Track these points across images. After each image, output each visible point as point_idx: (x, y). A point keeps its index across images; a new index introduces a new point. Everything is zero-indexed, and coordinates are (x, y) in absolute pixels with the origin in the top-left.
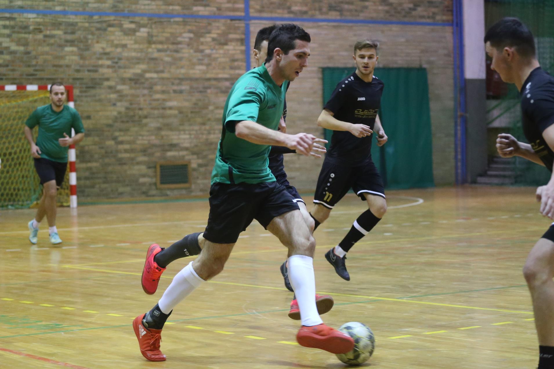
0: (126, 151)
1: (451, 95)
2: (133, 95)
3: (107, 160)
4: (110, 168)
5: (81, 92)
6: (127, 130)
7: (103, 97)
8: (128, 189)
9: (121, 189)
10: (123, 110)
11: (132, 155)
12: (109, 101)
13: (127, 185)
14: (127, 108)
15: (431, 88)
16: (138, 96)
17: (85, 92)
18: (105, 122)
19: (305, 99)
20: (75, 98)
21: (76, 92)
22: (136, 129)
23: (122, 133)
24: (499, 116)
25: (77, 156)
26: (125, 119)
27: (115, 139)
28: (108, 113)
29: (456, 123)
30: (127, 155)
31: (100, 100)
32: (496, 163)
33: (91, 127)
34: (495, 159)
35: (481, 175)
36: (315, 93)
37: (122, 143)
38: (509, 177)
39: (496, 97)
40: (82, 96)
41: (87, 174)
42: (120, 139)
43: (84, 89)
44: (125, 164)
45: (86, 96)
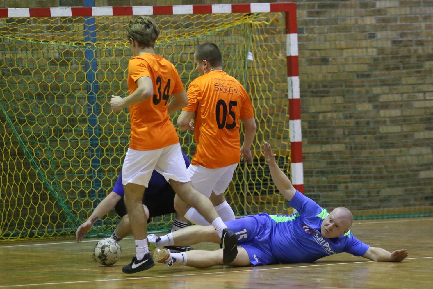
0: (394, 121)
2: (405, 18)
3: (359, 139)
4: (365, 154)
5: (310, 14)
6: (396, 82)
7: (350, 22)
8: (399, 191)
9: (385, 192)
10: (388, 45)
11: (406, 129)
12: (362, 29)
13: (397, 185)
14: (394, 42)
16: (416, 19)
17: (318, 13)
18: (355, 68)
20: (299, 26)
21: (302, 15)
22: (412, 80)
23: (386, 89)
25: (304, 133)
26: (392, 63)
27: (372, 99)
28: (360, 53)
30: (396, 129)
31: (345, 29)
33: (329, 78)
37: (386, 106)
40: (312, 22)
41: (323, 165)
42: (383, 99)
43: (317, 9)
44: (392, 145)
45: (319, 23)
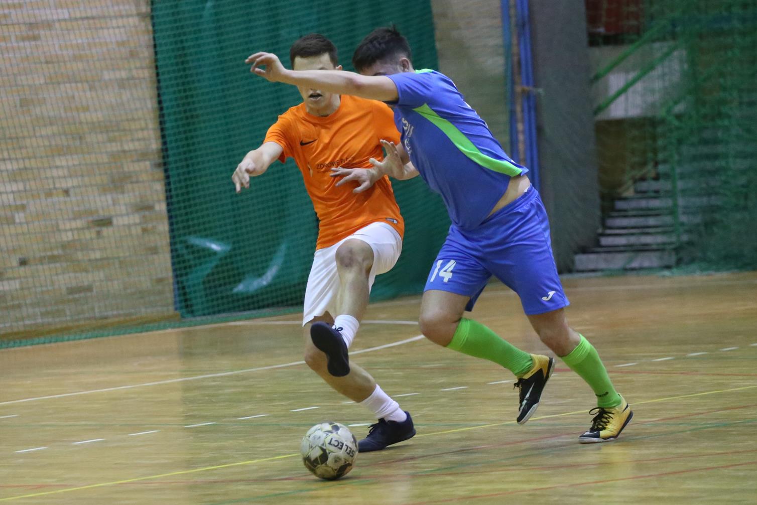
1: (496, 40)
15: (440, 25)
19: (107, 76)
24: (623, 91)
29: (512, 113)
32: (624, 213)
34: (620, 205)
35: (584, 250)
36: (133, 55)
38: (660, 249)
39: (613, 39)
